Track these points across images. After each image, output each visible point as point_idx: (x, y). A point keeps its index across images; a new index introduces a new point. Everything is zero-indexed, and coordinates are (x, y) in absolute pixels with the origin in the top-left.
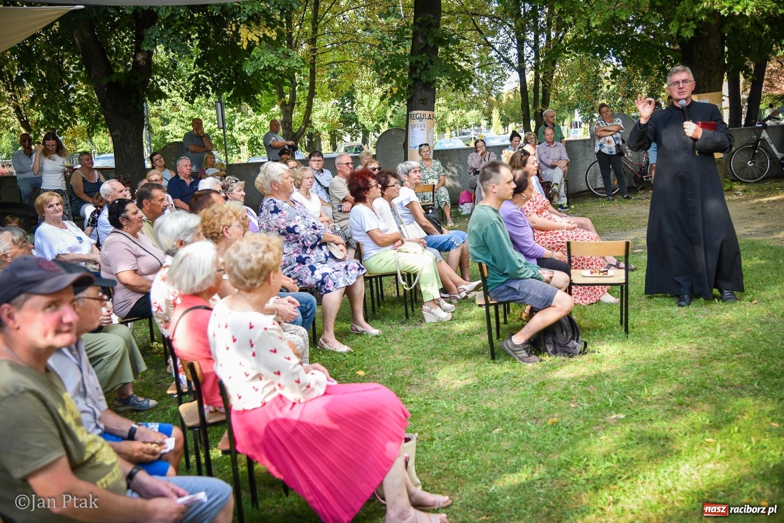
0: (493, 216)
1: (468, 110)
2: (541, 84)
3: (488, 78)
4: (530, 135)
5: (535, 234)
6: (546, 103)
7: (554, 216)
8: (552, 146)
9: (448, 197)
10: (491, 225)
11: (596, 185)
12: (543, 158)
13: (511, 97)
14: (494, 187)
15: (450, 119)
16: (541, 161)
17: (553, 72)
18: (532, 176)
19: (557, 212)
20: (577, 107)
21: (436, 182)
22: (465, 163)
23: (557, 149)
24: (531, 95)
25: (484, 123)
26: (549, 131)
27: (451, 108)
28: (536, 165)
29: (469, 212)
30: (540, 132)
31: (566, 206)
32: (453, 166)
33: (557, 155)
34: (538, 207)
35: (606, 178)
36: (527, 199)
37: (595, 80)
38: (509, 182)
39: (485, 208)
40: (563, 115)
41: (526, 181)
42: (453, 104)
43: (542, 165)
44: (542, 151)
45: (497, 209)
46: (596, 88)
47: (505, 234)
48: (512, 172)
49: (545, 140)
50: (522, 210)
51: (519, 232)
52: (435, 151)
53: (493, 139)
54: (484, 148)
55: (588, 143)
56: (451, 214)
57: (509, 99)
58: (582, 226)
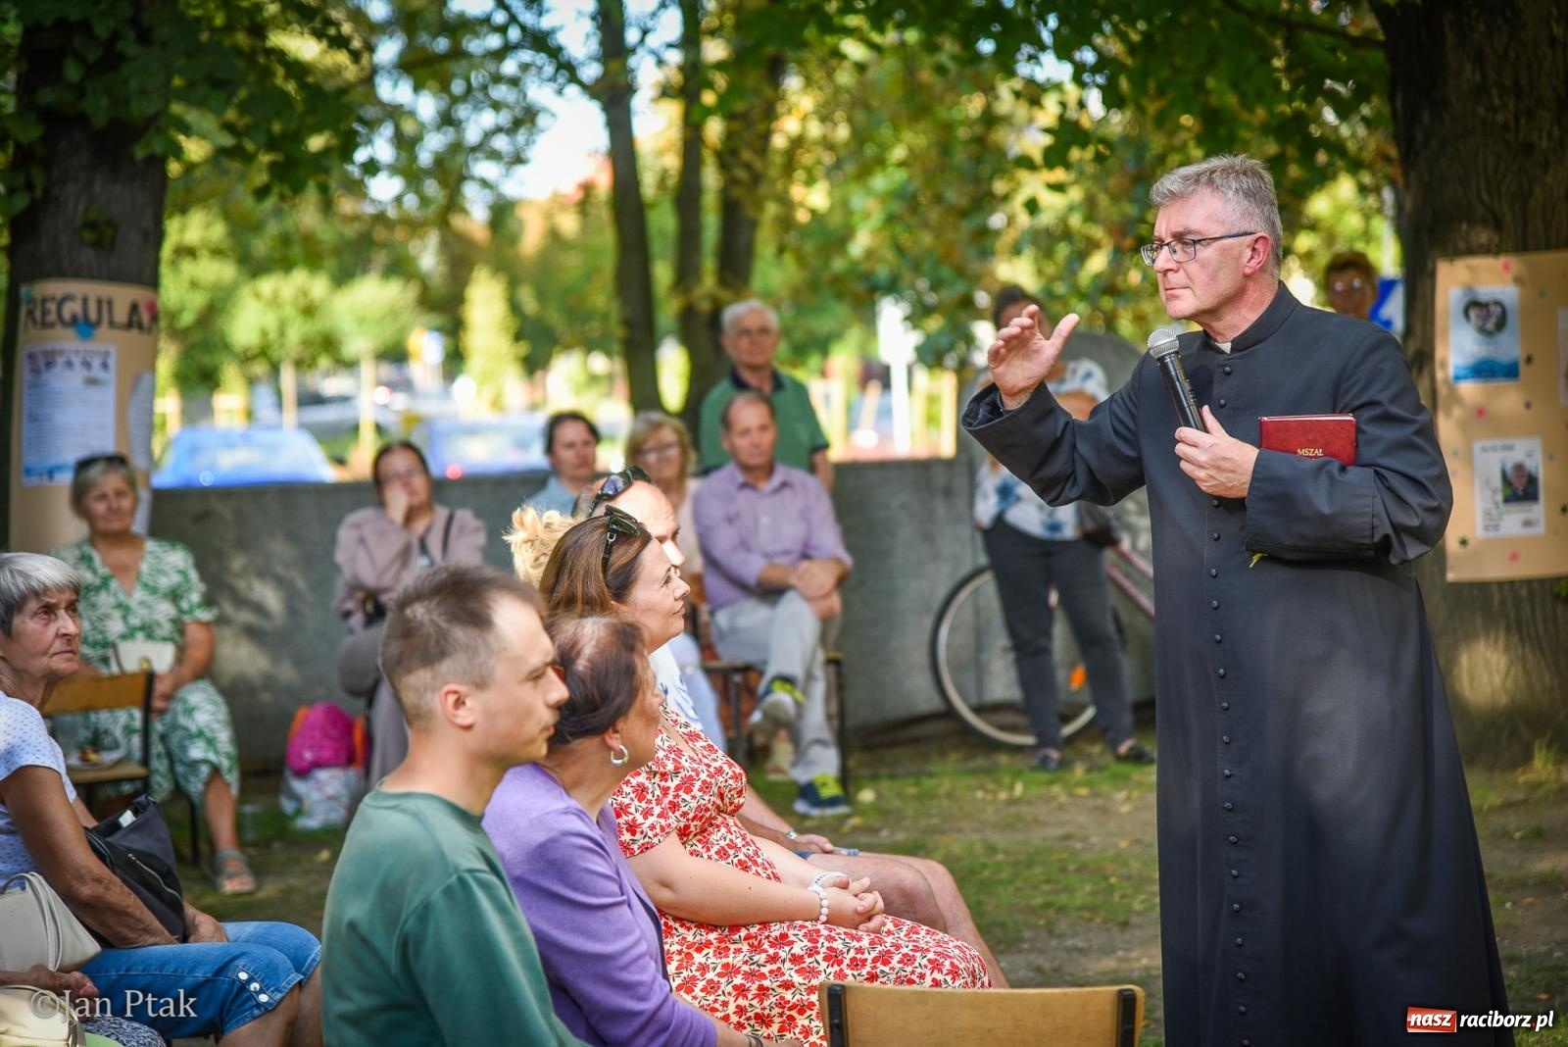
0: (459, 846)
1: (342, 278)
2: (711, 177)
3: (447, 120)
4: (657, 426)
5: (672, 945)
6: (735, 265)
7: (770, 851)
8: (767, 486)
9: (224, 736)
10: (448, 892)
11: (980, 686)
12: (723, 543)
13: (569, 224)
14: (459, 703)
15: (247, 324)
16: (711, 561)
17: (770, 113)
18: (657, 643)
19: (783, 827)
20: (892, 287)
21: (162, 657)
22: (319, 559)
23: (791, 503)
24: (663, 221)
25: (427, 347)
26: (749, 414)
27: (253, 267)
28: (681, 587)
29: (337, 816)
30: (709, 414)
31: (831, 790)
32: (263, 574)
33: (791, 534)
34: (691, 802)
35: (1030, 652)
36: (635, 764)
37: (978, 160)
38: (536, 676)
39: (410, 804)
40: (822, 324)
41: (630, 672)
42: (261, 246)
43: (714, 584)
44: (715, 511)
45: (475, 811)
46: (984, 201)
47: (519, 941)
48: (549, 628)
49: (734, 455)
50: (602, 819)
51: (592, 936)
52: (160, 496)
53: (472, 431)
54: (419, 482)
55: (940, 477)
56: (239, 826)
57: (554, 236)
58: (906, 905)
